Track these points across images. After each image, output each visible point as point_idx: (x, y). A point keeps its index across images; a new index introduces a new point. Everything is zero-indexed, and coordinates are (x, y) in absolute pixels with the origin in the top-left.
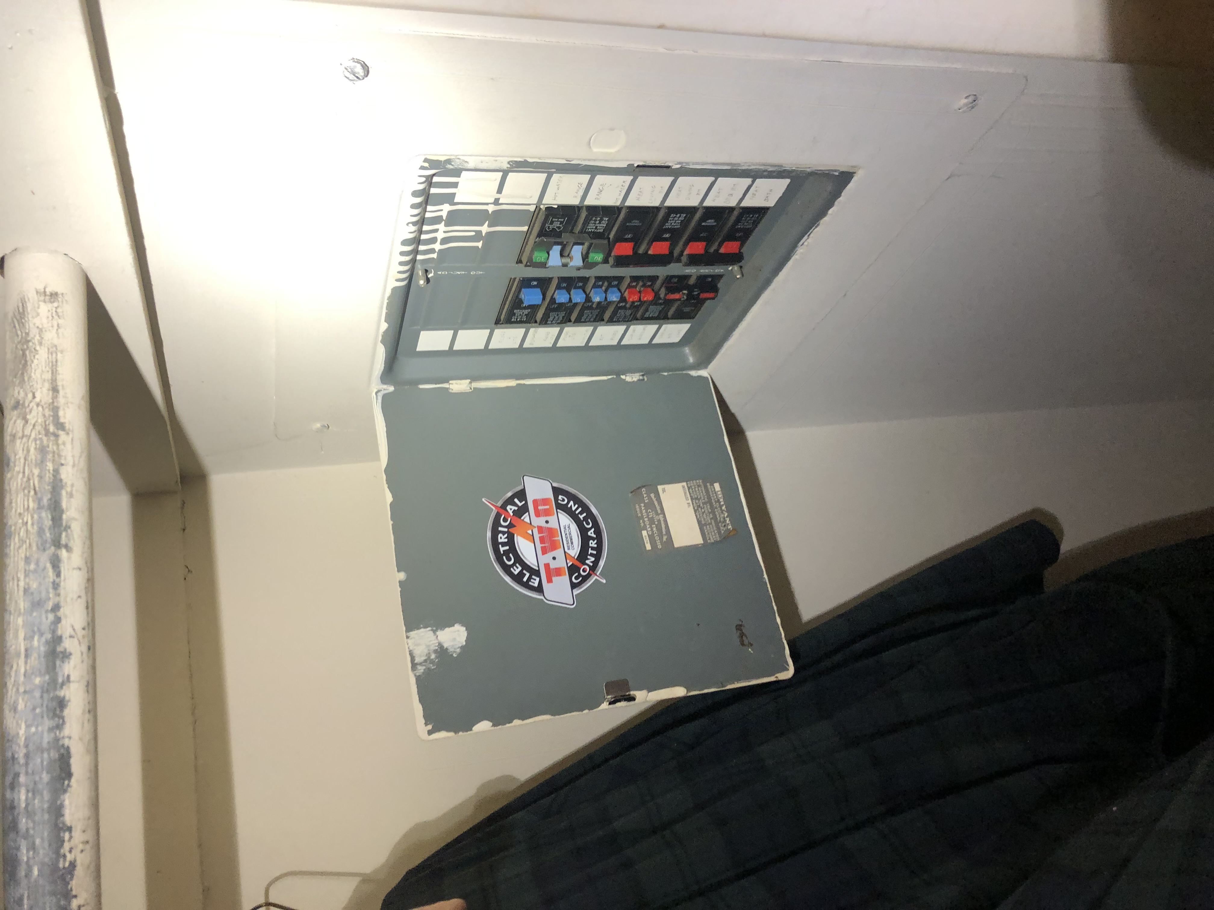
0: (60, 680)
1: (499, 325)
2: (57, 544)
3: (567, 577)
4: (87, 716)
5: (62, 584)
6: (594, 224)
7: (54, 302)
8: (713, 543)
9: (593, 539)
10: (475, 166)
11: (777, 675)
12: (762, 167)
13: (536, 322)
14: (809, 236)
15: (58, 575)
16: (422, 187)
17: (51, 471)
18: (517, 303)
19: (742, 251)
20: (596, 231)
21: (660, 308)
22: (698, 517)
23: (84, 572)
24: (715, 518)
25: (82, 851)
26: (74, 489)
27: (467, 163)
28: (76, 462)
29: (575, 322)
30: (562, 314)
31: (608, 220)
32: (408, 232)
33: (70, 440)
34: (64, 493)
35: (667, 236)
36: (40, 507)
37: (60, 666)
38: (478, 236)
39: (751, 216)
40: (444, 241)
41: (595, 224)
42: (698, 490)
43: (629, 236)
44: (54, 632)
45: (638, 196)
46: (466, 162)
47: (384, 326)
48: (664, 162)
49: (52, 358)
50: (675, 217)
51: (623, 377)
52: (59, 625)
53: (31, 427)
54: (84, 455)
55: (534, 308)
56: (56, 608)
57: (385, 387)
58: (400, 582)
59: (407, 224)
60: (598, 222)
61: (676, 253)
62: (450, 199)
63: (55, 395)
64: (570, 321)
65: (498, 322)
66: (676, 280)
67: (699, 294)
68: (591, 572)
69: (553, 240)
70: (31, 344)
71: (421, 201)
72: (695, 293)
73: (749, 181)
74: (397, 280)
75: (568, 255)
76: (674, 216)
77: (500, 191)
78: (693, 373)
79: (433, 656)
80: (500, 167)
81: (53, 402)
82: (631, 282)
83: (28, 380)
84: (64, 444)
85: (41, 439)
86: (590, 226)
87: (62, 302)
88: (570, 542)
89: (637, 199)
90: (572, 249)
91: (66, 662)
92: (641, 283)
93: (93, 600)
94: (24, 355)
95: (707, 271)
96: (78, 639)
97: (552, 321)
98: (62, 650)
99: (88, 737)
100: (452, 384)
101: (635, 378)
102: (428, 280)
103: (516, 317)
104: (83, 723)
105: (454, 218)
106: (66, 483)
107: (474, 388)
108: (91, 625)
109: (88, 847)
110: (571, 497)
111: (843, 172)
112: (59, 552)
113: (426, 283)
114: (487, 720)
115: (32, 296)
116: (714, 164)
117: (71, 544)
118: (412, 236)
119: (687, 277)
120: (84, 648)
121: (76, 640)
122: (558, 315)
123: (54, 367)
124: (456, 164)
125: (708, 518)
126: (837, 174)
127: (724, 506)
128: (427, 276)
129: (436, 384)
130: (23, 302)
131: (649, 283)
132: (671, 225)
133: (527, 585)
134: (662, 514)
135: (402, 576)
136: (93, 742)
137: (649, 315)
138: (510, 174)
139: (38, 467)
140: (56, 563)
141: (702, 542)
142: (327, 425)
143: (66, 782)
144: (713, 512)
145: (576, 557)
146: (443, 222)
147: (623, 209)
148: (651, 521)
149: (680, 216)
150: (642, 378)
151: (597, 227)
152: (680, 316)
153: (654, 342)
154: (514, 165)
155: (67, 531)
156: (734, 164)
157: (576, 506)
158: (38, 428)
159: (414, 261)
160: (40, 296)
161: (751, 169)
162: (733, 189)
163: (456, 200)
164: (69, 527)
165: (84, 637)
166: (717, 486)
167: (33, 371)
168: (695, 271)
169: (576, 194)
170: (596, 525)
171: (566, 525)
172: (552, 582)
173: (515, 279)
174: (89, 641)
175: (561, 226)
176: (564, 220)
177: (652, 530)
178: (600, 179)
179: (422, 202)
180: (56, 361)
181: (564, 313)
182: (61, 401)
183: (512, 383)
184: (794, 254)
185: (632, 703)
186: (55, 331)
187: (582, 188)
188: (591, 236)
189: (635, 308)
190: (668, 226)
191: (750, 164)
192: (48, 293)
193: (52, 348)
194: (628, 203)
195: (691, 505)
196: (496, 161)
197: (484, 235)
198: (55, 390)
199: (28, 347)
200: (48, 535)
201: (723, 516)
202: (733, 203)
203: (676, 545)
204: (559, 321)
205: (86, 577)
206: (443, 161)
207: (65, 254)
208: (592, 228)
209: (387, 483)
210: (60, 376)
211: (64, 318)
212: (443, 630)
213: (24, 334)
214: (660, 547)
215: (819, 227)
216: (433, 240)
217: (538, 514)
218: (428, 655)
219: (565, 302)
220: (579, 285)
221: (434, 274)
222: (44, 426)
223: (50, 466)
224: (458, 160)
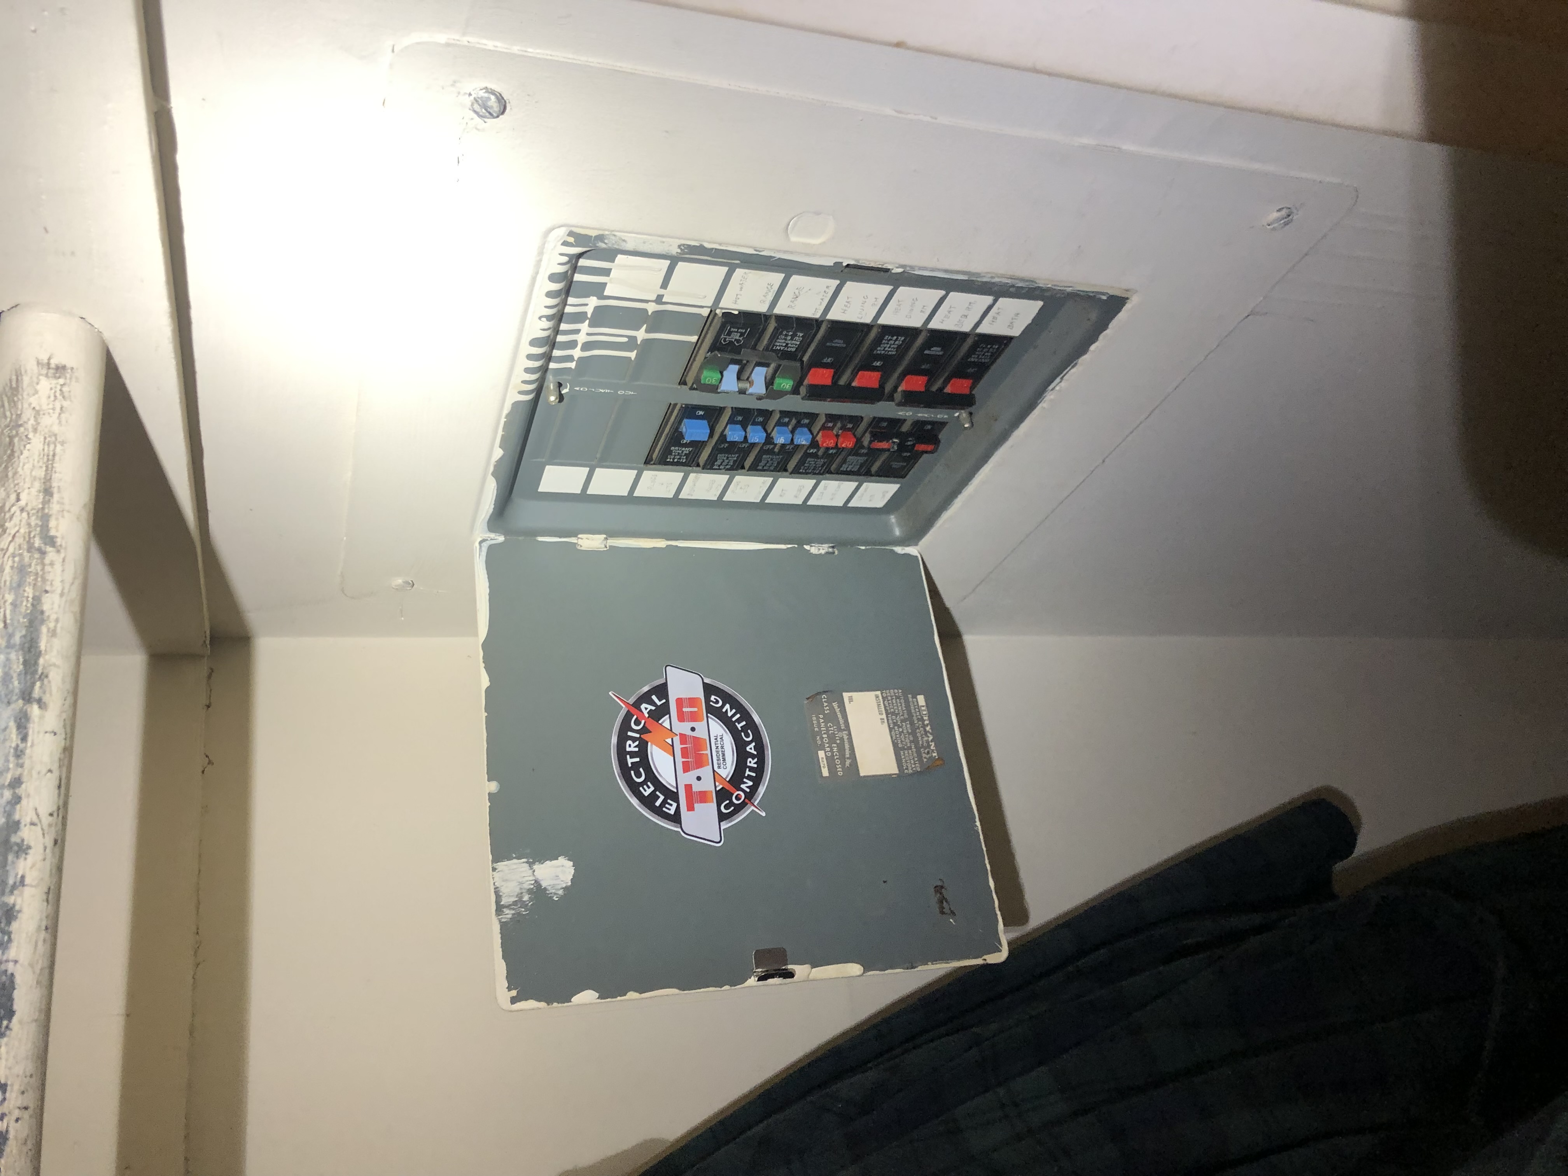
0: (11, 882)
1: (649, 466)
2: (27, 698)
3: (714, 805)
4: (43, 934)
5: (28, 751)
6: (784, 341)
7: (59, 378)
8: (911, 775)
9: (753, 756)
10: (634, 248)
11: (985, 957)
12: (1009, 281)
13: (698, 465)
14: (1062, 378)
15: (24, 739)
16: (562, 269)
17: (30, 599)
18: (676, 438)
19: (973, 392)
20: (786, 349)
21: (861, 459)
22: (894, 738)
23: (61, 737)
24: (915, 741)
25: (17, 1120)
26: (59, 625)
27: (624, 243)
28: (66, 591)
29: (750, 469)
30: (734, 457)
31: (803, 336)
32: (539, 328)
33: (61, 560)
34: (44, 629)
35: (878, 364)
36: (9, 646)
37: (13, 863)
38: (631, 344)
39: (989, 346)
40: (587, 346)
41: (786, 340)
42: (896, 701)
43: (829, 360)
44: (9, 815)
45: (844, 308)
46: (624, 241)
47: (498, 453)
48: (882, 264)
49: (48, 450)
50: (891, 340)
51: (807, 547)
52: (18, 807)
53: (10, 539)
54: (78, 582)
55: (698, 445)
56: (17, 782)
57: (492, 535)
58: (489, 794)
59: (540, 318)
60: (789, 338)
61: (888, 387)
62: (598, 290)
63: (47, 500)
64: (743, 468)
65: (648, 461)
66: (885, 424)
67: (914, 445)
68: (747, 801)
69: (729, 356)
70: (22, 429)
71: (559, 289)
72: (909, 443)
73: (989, 299)
74: (520, 393)
75: (748, 379)
76: (889, 339)
77: (665, 285)
78: (899, 550)
79: (526, 898)
80: (668, 252)
81: (43, 509)
82: (827, 421)
83: (13, 477)
84: (52, 564)
85: (21, 555)
86: (779, 342)
87: (71, 378)
88: (721, 758)
89: (843, 311)
90: (753, 370)
91: (21, 857)
92: (839, 425)
93: (68, 778)
94: (11, 443)
95: (926, 415)
96: (42, 829)
97: (719, 466)
98: (18, 841)
99: (42, 963)
100: (582, 539)
101: (823, 549)
102: (561, 398)
103: (672, 457)
104: (36, 943)
105: (601, 317)
106: (49, 617)
107: (610, 546)
108: (62, 812)
109: (26, 1115)
110: (728, 698)
111: (1112, 296)
112: (28, 707)
113: (557, 400)
114: (590, 989)
115: (31, 366)
116: (946, 271)
117: (46, 698)
118: (545, 334)
119: (900, 422)
120: (49, 841)
121: (38, 828)
122: (728, 458)
123: (50, 461)
124: (611, 243)
125: (907, 741)
126: (1104, 298)
127: (929, 727)
128: (560, 392)
129: (560, 537)
130: (18, 375)
131: (850, 426)
132: (884, 350)
133: (659, 812)
134: (846, 730)
135: (493, 787)
136: (47, 971)
137: (847, 469)
138: (680, 263)
139: (13, 593)
140: (22, 723)
141: (897, 771)
142: (411, 582)
143: (5, 1023)
144: (913, 733)
145: (728, 780)
146: (587, 322)
147: (824, 323)
148: (832, 739)
149: (896, 340)
150: (832, 551)
151: (787, 344)
152: (886, 474)
153: (850, 505)
154: (686, 250)
155: (43, 680)
156: (974, 274)
157: (734, 711)
158: (19, 540)
159: (544, 370)
160: (42, 369)
161: (994, 283)
162: (968, 309)
163: (607, 293)
164: (47, 676)
165: (50, 825)
166: (921, 700)
167: (21, 464)
168: (911, 414)
169: (763, 298)
170: (758, 738)
171: (718, 736)
172: (694, 810)
173: (675, 405)
174: (57, 832)
175: (741, 338)
176: (746, 332)
177: (832, 751)
178: (796, 280)
179: (562, 288)
180: (54, 455)
181: (737, 455)
182: (55, 507)
183: (661, 543)
184: (1041, 401)
185: (789, 980)
186: (57, 415)
187: (772, 291)
188: (779, 355)
189: (829, 457)
190: (880, 350)
191: (993, 275)
192: (53, 366)
193: (50, 436)
194: (831, 316)
195: (886, 720)
196: (663, 242)
197: (639, 343)
198: (47, 492)
199: (17, 434)
200: (16, 683)
201: (926, 739)
202: (966, 328)
203: (862, 774)
204: (728, 467)
205: (63, 744)
206: (593, 236)
207: (82, 318)
208: (782, 346)
209: (484, 662)
210: (57, 475)
211: (71, 401)
212: (542, 864)
213: (14, 417)
214: (840, 774)
215: (1077, 367)
216: (572, 344)
217: (681, 718)
218: (520, 895)
219: (739, 441)
220: (759, 420)
221: (569, 389)
222: (27, 539)
223: (29, 592)
224: (613, 238)
